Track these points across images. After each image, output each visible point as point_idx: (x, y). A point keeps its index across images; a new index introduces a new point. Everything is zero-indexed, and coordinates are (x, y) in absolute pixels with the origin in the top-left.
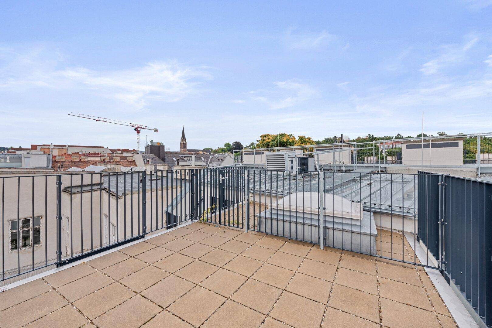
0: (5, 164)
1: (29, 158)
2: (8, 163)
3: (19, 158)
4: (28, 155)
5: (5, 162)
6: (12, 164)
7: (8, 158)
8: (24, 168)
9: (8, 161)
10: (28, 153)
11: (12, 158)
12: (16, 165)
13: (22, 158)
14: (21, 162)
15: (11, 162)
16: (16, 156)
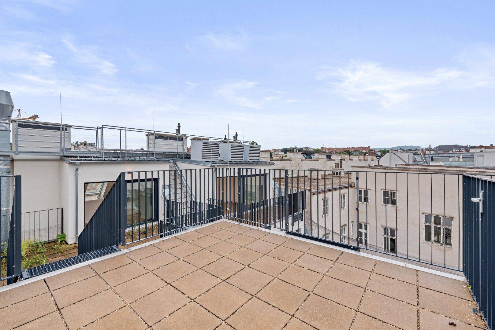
0: (458, 162)
1: (482, 157)
2: (461, 161)
3: (472, 156)
4: (481, 154)
5: (459, 161)
6: (464, 162)
7: (461, 157)
8: (477, 168)
9: (461, 160)
10: (482, 151)
11: (465, 157)
12: (469, 164)
13: (475, 157)
14: (473, 161)
15: (464, 161)
16: (469, 154)
